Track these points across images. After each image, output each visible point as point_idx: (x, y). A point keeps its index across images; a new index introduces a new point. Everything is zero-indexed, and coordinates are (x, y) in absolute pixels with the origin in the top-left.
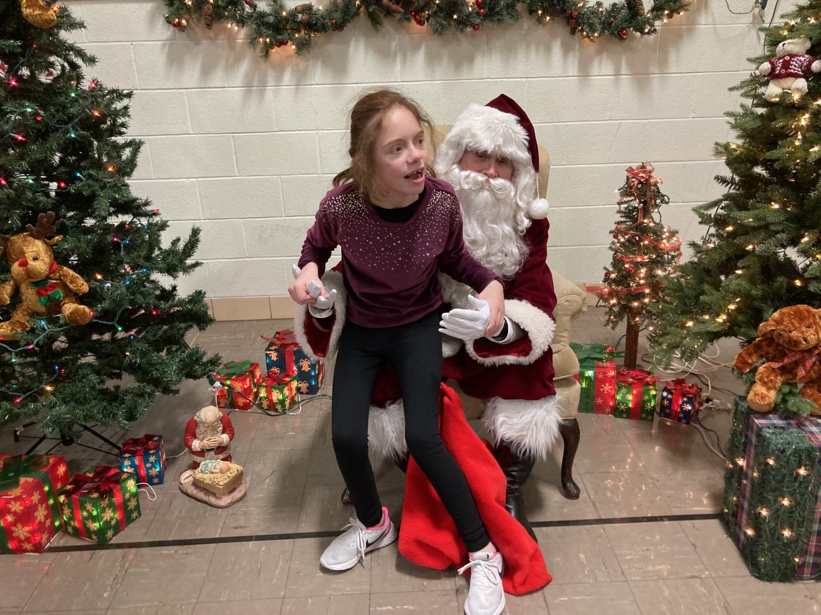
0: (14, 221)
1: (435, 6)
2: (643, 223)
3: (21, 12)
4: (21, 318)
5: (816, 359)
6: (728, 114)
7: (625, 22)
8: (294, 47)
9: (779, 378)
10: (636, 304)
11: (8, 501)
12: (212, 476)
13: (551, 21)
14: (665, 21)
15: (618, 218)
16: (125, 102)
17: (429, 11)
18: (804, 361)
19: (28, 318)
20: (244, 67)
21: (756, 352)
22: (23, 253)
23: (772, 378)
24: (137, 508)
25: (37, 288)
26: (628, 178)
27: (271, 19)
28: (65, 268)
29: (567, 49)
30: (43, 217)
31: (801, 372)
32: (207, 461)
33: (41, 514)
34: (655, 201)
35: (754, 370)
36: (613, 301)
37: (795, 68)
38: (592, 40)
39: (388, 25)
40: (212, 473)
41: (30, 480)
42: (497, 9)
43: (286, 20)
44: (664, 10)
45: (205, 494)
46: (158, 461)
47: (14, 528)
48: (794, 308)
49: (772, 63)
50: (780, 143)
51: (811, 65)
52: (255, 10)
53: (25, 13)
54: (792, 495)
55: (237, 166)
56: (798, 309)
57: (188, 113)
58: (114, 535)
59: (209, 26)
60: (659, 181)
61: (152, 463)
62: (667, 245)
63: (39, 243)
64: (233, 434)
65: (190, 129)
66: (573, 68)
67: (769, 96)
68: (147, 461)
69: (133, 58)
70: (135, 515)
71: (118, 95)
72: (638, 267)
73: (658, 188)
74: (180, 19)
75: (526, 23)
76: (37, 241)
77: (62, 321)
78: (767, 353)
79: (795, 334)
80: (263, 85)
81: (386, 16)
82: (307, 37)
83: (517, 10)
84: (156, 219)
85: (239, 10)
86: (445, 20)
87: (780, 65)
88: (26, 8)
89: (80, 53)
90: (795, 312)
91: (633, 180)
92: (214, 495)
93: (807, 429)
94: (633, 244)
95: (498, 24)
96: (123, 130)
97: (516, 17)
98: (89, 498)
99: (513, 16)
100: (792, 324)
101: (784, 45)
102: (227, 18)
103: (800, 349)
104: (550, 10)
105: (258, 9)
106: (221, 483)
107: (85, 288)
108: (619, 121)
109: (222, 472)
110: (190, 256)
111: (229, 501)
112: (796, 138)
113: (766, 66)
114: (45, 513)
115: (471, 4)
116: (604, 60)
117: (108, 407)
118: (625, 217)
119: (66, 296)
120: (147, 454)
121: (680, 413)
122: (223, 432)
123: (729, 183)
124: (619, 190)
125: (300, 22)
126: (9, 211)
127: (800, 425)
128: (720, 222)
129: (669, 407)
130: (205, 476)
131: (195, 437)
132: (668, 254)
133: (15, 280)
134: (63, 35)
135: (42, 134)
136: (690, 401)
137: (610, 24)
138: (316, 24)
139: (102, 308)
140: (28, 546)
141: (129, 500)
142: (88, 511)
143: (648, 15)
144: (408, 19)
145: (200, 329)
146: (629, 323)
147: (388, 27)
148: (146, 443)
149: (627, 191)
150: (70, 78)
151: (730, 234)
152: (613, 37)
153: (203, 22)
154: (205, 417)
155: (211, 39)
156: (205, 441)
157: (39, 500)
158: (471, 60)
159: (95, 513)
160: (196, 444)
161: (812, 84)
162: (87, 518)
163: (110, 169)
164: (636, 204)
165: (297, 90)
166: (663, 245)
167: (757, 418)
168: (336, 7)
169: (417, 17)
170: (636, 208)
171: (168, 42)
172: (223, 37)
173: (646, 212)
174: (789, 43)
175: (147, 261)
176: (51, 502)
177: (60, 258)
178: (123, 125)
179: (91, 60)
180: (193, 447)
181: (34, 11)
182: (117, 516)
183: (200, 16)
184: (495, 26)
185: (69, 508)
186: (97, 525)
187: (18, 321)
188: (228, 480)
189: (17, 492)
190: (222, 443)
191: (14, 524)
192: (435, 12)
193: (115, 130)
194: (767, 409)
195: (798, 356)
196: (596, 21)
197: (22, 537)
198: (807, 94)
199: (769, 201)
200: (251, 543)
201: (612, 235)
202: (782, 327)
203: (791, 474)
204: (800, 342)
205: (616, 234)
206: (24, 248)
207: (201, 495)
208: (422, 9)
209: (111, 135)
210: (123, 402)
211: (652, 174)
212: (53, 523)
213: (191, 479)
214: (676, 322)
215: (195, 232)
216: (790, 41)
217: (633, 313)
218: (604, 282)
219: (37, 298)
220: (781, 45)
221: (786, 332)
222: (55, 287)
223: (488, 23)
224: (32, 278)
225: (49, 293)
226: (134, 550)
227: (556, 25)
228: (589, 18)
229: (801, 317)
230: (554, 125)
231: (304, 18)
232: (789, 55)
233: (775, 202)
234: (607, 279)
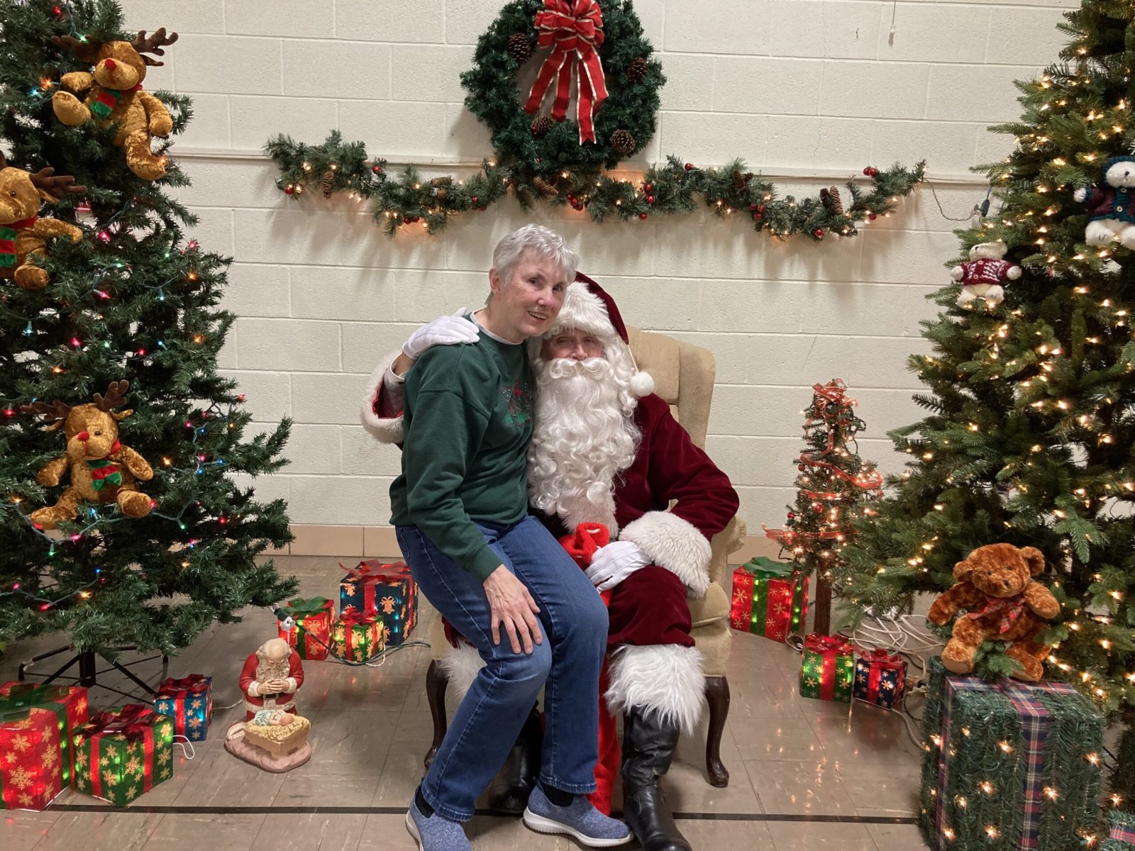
0: (81, 389)
1: (596, 189)
2: (834, 452)
3: (125, 161)
4: (67, 505)
5: (1022, 610)
6: (924, 323)
7: (821, 220)
8: (425, 225)
9: (979, 632)
10: (826, 554)
11: (13, 734)
12: (269, 728)
13: (733, 215)
14: (867, 222)
15: (805, 445)
16: (223, 268)
17: (588, 194)
18: (1008, 613)
19: (75, 505)
20: (364, 243)
21: (953, 600)
22: (85, 426)
23: (971, 631)
24: (169, 764)
25: (93, 469)
26: (815, 397)
27: (402, 192)
28: (129, 449)
29: (751, 248)
30: (115, 386)
31: (1005, 625)
32: (265, 711)
33: (49, 757)
34: (850, 428)
35: (951, 624)
36: (799, 550)
37: (989, 273)
38: (781, 239)
39: (538, 206)
40: (269, 724)
41: (42, 711)
42: (669, 197)
43: (419, 192)
44: (866, 209)
45: (258, 754)
46: (202, 708)
47: (13, 773)
48: (995, 546)
49: (964, 267)
50: (974, 355)
51: (1006, 270)
52: (383, 180)
53: (131, 162)
54: (993, 777)
55: (343, 361)
56: (999, 547)
57: (290, 294)
58: (136, 795)
59: (327, 194)
60: (854, 403)
61: (194, 710)
62: (864, 481)
63: (104, 416)
64: (303, 679)
65: (290, 311)
66: (758, 269)
67: (961, 302)
68: (190, 707)
69: (233, 225)
70: (165, 773)
71: (216, 260)
72: (828, 507)
73: (852, 411)
74: (295, 185)
75: (703, 215)
76: (103, 413)
77: (116, 511)
78: (966, 601)
79: (995, 577)
80: (385, 266)
81: (537, 197)
82: (442, 214)
83: (692, 200)
84: (239, 408)
85: (364, 179)
86: (606, 206)
87: (973, 269)
88: (132, 156)
89: (180, 211)
90: (995, 550)
91: (822, 399)
92: (269, 754)
93: (1012, 695)
94: (823, 478)
95: (669, 214)
96: (216, 299)
97: (691, 207)
98: (113, 740)
99: (687, 206)
100: (991, 564)
101: (977, 248)
102: (350, 187)
103: (1002, 596)
104: (732, 201)
105: (387, 180)
106: (280, 738)
107: (149, 474)
108: (814, 336)
109: (283, 724)
110: (274, 454)
111: (287, 764)
112: (992, 351)
113: (958, 270)
114: (54, 757)
115: (638, 189)
116: (796, 263)
117: (153, 629)
118: (814, 444)
119: (125, 482)
120: (190, 696)
121: (879, 692)
122: (290, 676)
123: (930, 404)
124: (806, 410)
125: (436, 197)
126: (77, 376)
127: (1004, 690)
128: (918, 449)
129: (865, 685)
130: (260, 729)
131: (253, 677)
132: (866, 493)
133: (69, 457)
134: (166, 190)
135: (126, 294)
136: (892, 677)
137: (803, 221)
138: (454, 201)
139: (165, 499)
140: (26, 799)
141: (161, 751)
142: (110, 759)
143: (847, 215)
144: (563, 202)
145: (276, 547)
146: (818, 577)
147: (539, 210)
148: (191, 685)
149: (815, 412)
150: (167, 238)
151: (928, 462)
152: (806, 236)
153: (321, 191)
154: (270, 652)
155: (328, 209)
156: (266, 684)
157: (50, 738)
158: (636, 254)
159: (117, 760)
160: (254, 688)
161: (1009, 292)
162: (106, 768)
163: (197, 340)
164: (825, 428)
165: (425, 274)
166: (858, 481)
167: (951, 680)
168: (480, 183)
169: (575, 200)
170: (827, 434)
171: (277, 210)
172: (342, 207)
173: (837, 439)
174: (982, 247)
175: (222, 454)
176: (63, 745)
177: (126, 437)
178: (217, 294)
179: (192, 220)
180: (249, 690)
181: (141, 161)
182: (143, 769)
183: (319, 183)
184: (666, 216)
185: (85, 753)
186: (118, 777)
187: (63, 508)
188: (289, 734)
189: (24, 724)
190: (286, 688)
191: (15, 766)
192: (596, 196)
193: (206, 299)
194: (964, 669)
195: (1001, 605)
196: (786, 216)
197: (22, 786)
198: (1004, 301)
199: (966, 421)
200: (311, 815)
201: (797, 466)
202: (979, 568)
203: (991, 749)
204: (1001, 586)
205: (802, 464)
206: (87, 420)
207: (252, 755)
208: (580, 192)
209: (202, 304)
210: (170, 623)
211: (844, 394)
212: (61, 773)
213: (242, 734)
214: (865, 568)
215: (285, 424)
216: (984, 244)
217: (823, 566)
218: (789, 524)
219: (91, 481)
220: (974, 248)
221: (985, 574)
222: (115, 470)
223: (657, 213)
224: (91, 455)
225: (106, 475)
226: (159, 815)
227: (739, 218)
228: (777, 214)
229: (1002, 558)
230: (733, 336)
231: (440, 192)
232: (983, 259)
233: (974, 423)
234: (791, 523)
